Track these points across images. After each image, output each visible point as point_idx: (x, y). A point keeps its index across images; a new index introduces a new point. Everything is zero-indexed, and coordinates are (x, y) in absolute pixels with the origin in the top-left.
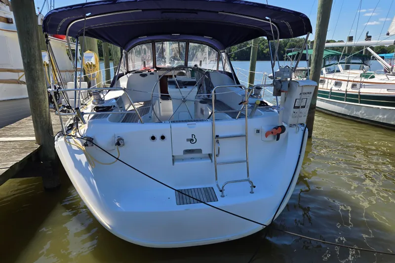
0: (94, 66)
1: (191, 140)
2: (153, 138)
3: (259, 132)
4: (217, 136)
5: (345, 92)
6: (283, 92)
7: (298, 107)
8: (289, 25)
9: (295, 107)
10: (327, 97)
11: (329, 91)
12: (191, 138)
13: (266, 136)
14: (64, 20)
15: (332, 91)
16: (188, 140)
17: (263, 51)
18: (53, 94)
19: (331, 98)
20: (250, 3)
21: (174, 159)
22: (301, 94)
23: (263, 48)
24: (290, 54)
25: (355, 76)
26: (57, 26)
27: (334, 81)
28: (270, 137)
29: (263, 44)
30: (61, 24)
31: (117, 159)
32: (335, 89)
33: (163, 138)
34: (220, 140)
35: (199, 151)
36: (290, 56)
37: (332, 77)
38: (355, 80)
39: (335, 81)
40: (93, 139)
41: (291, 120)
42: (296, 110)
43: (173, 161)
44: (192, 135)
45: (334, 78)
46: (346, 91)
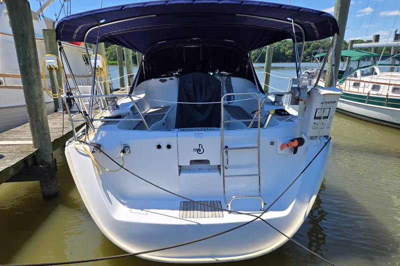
0: (101, 69)
1: (198, 150)
2: (159, 147)
3: (273, 144)
4: (226, 147)
5: (385, 97)
6: (302, 100)
7: (320, 118)
8: (314, 26)
9: (315, 118)
10: (364, 102)
11: (366, 95)
12: (199, 148)
13: (282, 148)
14: (80, 27)
15: (370, 95)
16: (194, 150)
17: (284, 52)
18: (65, 100)
19: (369, 103)
20: (265, 3)
21: (181, 169)
22: (323, 103)
23: (285, 50)
24: (317, 56)
25: (396, 79)
26: (73, 33)
27: (371, 85)
28: (287, 150)
29: (285, 46)
30: (77, 31)
31: (122, 167)
32: (373, 93)
33: (169, 147)
34: (229, 152)
35: (207, 162)
36: (318, 58)
37: (369, 80)
38: (396, 83)
39: (373, 84)
40: (100, 146)
41: (311, 132)
42: (317, 121)
43: (180, 171)
44: (199, 145)
45: (372, 81)
46: (387, 96)
